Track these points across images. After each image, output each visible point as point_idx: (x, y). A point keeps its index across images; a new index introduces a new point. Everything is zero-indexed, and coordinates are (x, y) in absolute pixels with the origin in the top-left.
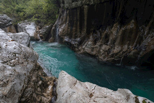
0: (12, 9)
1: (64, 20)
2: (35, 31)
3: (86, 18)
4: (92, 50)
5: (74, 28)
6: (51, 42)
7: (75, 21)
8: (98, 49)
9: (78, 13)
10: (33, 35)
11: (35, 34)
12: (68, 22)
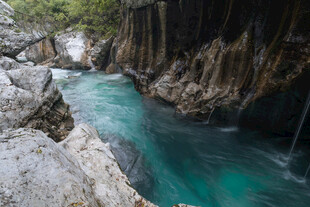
0: (45, 6)
1: (125, 31)
2: (82, 51)
3: (163, 27)
4: (170, 93)
5: (143, 48)
6: (111, 73)
7: (144, 34)
8: (179, 91)
9: (149, 18)
10: (79, 60)
11: (83, 56)
12: (131, 36)
